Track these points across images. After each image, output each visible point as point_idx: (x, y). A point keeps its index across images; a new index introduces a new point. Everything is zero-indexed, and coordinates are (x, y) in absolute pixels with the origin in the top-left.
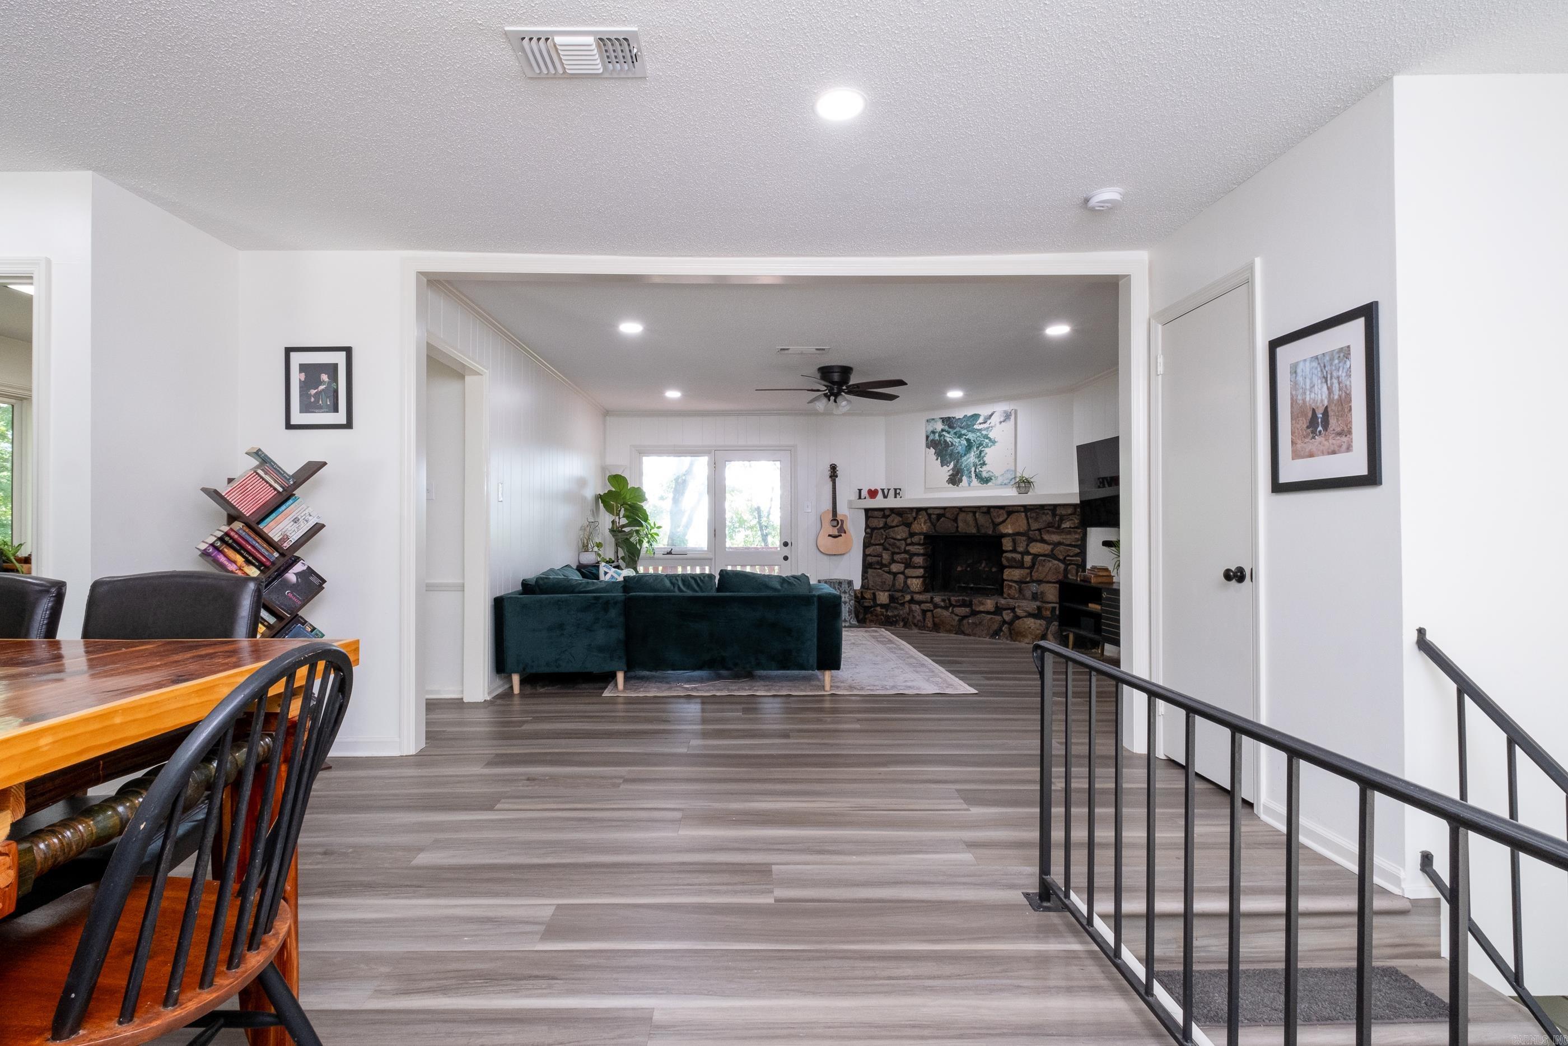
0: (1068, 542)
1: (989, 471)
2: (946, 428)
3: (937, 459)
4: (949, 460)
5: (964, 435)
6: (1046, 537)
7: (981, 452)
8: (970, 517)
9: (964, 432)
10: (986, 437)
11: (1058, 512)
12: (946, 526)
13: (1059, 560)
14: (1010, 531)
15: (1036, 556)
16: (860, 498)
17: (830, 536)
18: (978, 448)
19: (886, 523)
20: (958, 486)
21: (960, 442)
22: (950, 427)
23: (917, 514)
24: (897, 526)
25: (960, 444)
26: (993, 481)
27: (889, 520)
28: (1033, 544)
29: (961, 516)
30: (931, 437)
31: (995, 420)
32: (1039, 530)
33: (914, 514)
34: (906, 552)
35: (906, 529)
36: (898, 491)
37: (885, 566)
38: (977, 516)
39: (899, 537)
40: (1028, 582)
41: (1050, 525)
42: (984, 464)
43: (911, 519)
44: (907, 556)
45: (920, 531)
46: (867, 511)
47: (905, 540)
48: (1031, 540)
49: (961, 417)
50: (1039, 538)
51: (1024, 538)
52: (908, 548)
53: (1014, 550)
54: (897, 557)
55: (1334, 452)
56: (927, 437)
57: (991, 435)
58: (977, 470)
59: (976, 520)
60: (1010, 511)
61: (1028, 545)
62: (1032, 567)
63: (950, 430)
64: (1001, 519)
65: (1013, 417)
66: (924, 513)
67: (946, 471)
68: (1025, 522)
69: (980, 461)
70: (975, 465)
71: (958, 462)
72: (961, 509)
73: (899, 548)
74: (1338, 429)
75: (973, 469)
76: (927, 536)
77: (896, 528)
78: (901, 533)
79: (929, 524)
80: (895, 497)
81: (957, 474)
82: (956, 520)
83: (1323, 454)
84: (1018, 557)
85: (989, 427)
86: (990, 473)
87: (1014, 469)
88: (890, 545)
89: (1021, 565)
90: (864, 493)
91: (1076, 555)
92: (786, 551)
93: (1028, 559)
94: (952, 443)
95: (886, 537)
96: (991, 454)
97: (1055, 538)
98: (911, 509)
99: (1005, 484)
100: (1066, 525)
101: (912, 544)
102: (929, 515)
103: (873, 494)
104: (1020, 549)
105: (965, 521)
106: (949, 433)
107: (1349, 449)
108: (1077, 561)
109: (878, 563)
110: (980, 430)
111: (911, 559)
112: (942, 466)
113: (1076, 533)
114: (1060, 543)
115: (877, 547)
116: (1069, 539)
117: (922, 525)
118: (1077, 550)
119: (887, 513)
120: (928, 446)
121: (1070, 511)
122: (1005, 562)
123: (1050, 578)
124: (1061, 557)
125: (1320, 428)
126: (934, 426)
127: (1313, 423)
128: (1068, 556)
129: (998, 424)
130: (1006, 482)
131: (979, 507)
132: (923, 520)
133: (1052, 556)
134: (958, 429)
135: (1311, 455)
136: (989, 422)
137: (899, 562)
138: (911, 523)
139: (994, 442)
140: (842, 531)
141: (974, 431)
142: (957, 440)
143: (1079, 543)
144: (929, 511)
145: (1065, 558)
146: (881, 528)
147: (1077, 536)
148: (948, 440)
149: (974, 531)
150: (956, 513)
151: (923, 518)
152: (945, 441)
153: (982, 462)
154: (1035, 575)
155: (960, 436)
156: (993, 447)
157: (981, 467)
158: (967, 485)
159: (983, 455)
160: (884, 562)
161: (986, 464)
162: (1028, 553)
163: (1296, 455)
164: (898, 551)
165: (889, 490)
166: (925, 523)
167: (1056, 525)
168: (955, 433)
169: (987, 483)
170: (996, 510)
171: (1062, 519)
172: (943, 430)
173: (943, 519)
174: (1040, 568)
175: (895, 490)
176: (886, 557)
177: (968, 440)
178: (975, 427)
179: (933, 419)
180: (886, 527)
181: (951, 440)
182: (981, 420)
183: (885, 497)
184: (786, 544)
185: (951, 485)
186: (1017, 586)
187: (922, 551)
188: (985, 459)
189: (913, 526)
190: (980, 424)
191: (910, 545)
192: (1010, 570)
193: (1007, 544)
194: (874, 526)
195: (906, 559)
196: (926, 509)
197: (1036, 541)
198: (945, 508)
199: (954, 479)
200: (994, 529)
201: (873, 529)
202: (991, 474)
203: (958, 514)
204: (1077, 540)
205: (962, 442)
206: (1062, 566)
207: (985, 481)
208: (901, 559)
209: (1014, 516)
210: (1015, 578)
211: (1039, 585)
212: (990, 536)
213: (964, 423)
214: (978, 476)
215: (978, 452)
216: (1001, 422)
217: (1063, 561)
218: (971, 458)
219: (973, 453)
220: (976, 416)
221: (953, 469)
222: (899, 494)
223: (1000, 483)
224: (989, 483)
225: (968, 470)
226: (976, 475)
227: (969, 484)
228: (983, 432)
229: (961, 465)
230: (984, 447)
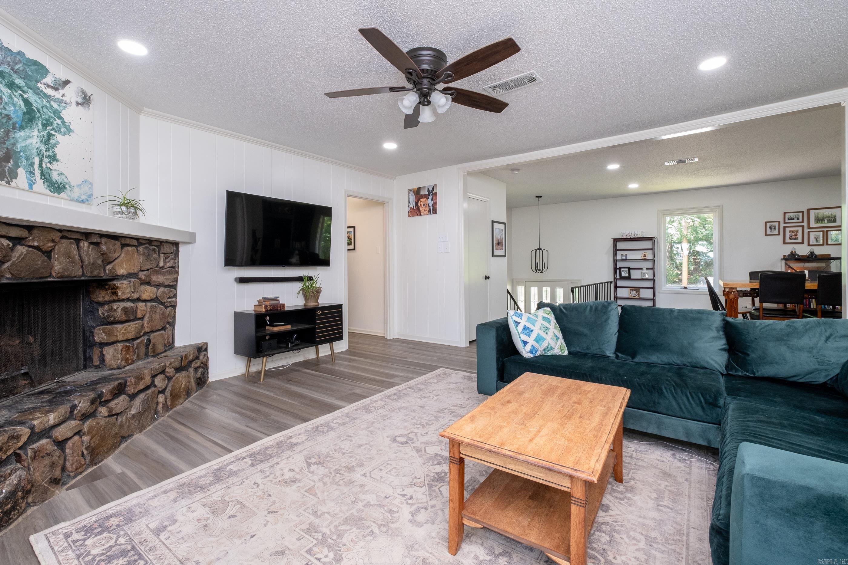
0: (167, 283)
1: (62, 174)
5: (19, 87)
7: (49, 136)
11: (163, 248)
14: (123, 272)
15: (146, 303)
18: (45, 126)
20: (8, 183)
21: (10, 97)
25: (12, 102)
26: (68, 191)
28: (144, 287)
31: (71, 94)
32: (149, 269)
40: (140, 337)
41: (157, 264)
42: (54, 158)
48: (142, 283)
50: (148, 278)
51: (137, 281)
58: (44, 165)
61: (140, 290)
62: (144, 317)
64: (114, 254)
68: (137, 259)
69: (48, 150)
70: (39, 155)
75: (37, 161)
81: (7, 160)
85: (61, 101)
86: (63, 177)
89: (135, 316)
91: (171, 296)
93: (140, 307)
96: (63, 146)
97: (160, 279)
99: (83, 202)
100: (168, 264)
104: (135, 296)
108: (172, 302)
113: (171, 272)
114: (161, 285)
116: (168, 277)
118: (172, 291)
124: (163, 300)
128: (168, 298)
129: (74, 104)
130: (84, 197)
133: (157, 300)
134: (8, 69)
136: (61, 92)
139: (69, 130)
141: (38, 92)
142: (7, 91)
143: (173, 283)
147: (172, 276)
153: (50, 153)
154: (147, 325)
155: (13, 86)
156: (67, 136)
157: (50, 162)
158: (27, 187)
159: (52, 141)
161: (57, 160)
162: (141, 300)
167: (161, 265)
169: (59, 193)
171: (166, 256)
174: (150, 316)
177: (27, 103)
178: (41, 86)
182: (49, 79)
188: (56, 150)
190: (48, 85)
197: (146, 282)
200: (105, 269)
202: (66, 181)
205: (16, 99)
206: (164, 310)
207: (58, 187)
209: (126, 253)
213: (21, 67)
214: (45, 176)
215: (45, 133)
216: (78, 104)
217: (164, 304)
218: (34, 138)
219: (36, 131)
220: (42, 68)
223: (76, 198)
224: (63, 195)
225: (27, 159)
226: (42, 174)
227: (31, 186)
228: (52, 103)
229: (14, 144)
230: (53, 129)
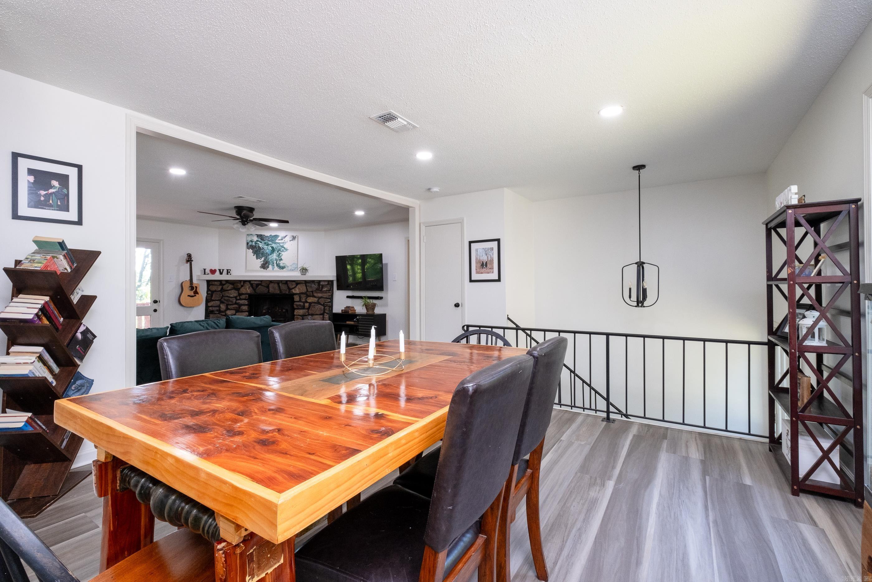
0: (325, 297)
1: (284, 263)
2: (260, 240)
3: (254, 255)
4: (261, 256)
5: (270, 244)
6: (315, 295)
7: (279, 254)
8: (276, 285)
9: (270, 243)
10: (283, 247)
11: (321, 283)
12: (262, 290)
13: (321, 304)
14: (298, 292)
15: (310, 303)
16: (205, 274)
17: (188, 296)
18: (278, 252)
19: (222, 288)
20: (266, 270)
21: (268, 248)
22: (262, 240)
23: (244, 283)
24: (230, 290)
25: (267, 249)
26: (286, 268)
27: (225, 287)
28: (308, 298)
29: (271, 286)
30: (250, 244)
31: (287, 239)
32: (312, 292)
33: (242, 284)
34: (236, 303)
35: (237, 292)
36: (229, 271)
37: (223, 312)
38: (280, 285)
39: (232, 296)
40: (306, 315)
41: (317, 289)
42: (281, 260)
43: (240, 286)
44: (236, 306)
45: (246, 292)
46: (209, 282)
47: (236, 297)
48: (308, 296)
49: (269, 235)
50: (312, 295)
51: (305, 295)
52: (238, 302)
53: (300, 301)
54: (229, 307)
55: (488, 273)
56: (248, 243)
57: (285, 246)
58: (277, 263)
59: (279, 286)
60: (297, 283)
61: (306, 298)
62: (308, 309)
63: (262, 241)
64: (293, 287)
65: (296, 239)
66: (248, 283)
67: (260, 262)
68: (305, 288)
69: (279, 258)
70: (276, 260)
71: (266, 257)
72: (271, 282)
73: (232, 302)
74: (490, 267)
75: (275, 262)
76: (250, 295)
77: (230, 291)
78: (234, 293)
79: (252, 289)
80: (227, 274)
81: (266, 263)
82: (268, 287)
83: (485, 273)
84: (302, 304)
85: (284, 242)
87: (297, 263)
88: (225, 300)
89: (303, 308)
90: (208, 271)
91: (329, 302)
92: (155, 306)
93: (307, 305)
94: (263, 248)
95: (223, 295)
96: (284, 255)
97: (320, 295)
98: (240, 281)
100: (325, 289)
101: (240, 299)
102: (252, 285)
103: (213, 272)
104: (303, 300)
105: (273, 288)
106: (261, 242)
107: (493, 273)
108: (330, 305)
109: (217, 310)
110: (278, 243)
111: (239, 307)
112: (257, 259)
113: (329, 293)
114: (321, 297)
115: (217, 302)
116: (325, 295)
117: (247, 289)
118: (329, 300)
119: (224, 283)
120: (248, 248)
121: (326, 283)
122: (295, 307)
123: (318, 312)
124: (322, 303)
125: (485, 267)
126: (252, 238)
127: (482, 265)
128: (326, 303)
129: (289, 241)
130: (293, 269)
131: (282, 281)
132: (247, 287)
133: (318, 303)
134: (266, 241)
135: (482, 273)
136: (284, 240)
137: (232, 310)
138: (240, 289)
139: (287, 250)
140: (196, 293)
141: (275, 243)
142: (266, 247)
143: (330, 297)
144: (252, 282)
145: (324, 304)
146: (219, 291)
147: (330, 294)
148: (261, 246)
149: (279, 292)
150: (268, 283)
151: (247, 286)
152: (259, 247)
153: (280, 259)
154: (310, 312)
155: (268, 245)
156: (286, 252)
158: (272, 269)
159: (280, 255)
160: (222, 310)
162: (307, 302)
163: (477, 273)
164: (231, 303)
165: (223, 270)
166: (249, 288)
167: (320, 289)
168: (265, 243)
170: (291, 282)
171: (323, 286)
172: (257, 241)
173: (260, 286)
174: (313, 309)
175: (228, 270)
176: (223, 307)
177: (272, 247)
178: (276, 241)
179: (251, 234)
180: (222, 290)
181: (262, 246)
182: (280, 238)
183: (221, 273)
184: (155, 302)
185: (262, 269)
186: (301, 318)
187: (247, 303)
188: (282, 257)
189: (241, 290)
190: (279, 240)
191: (238, 300)
192: (298, 310)
193: (296, 298)
194: (214, 290)
195: (237, 307)
196: (250, 281)
197: (310, 296)
198: (261, 281)
199: (265, 266)
200: (289, 292)
201: (213, 292)
202: (285, 265)
203: (269, 284)
204: (329, 296)
206: (323, 307)
207: (283, 268)
208: (233, 308)
209: (299, 286)
210: (300, 314)
211: (312, 316)
212: (287, 295)
213: (270, 239)
214: (278, 265)
215: (278, 254)
216: (290, 241)
217: (323, 305)
218: (274, 256)
219: (275, 254)
220: (276, 236)
221: (264, 261)
222: (230, 272)
223: (289, 269)
224: (284, 269)
225: (272, 262)
226: (277, 265)
227: (273, 269)
228: (281, 244)
229: (268, 259)
230: (281, 251)
